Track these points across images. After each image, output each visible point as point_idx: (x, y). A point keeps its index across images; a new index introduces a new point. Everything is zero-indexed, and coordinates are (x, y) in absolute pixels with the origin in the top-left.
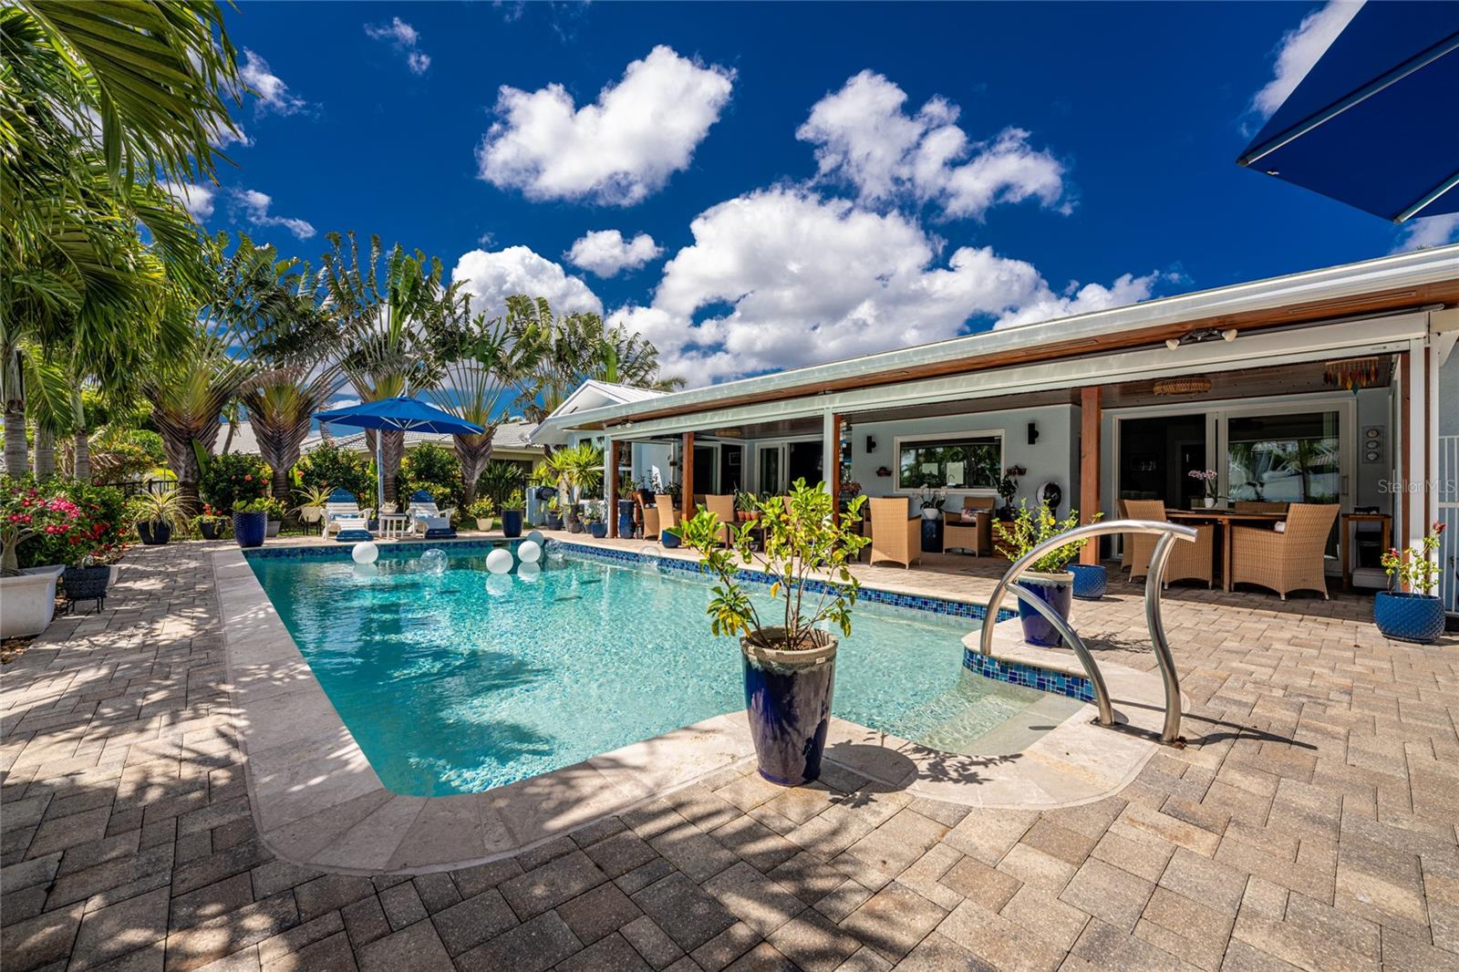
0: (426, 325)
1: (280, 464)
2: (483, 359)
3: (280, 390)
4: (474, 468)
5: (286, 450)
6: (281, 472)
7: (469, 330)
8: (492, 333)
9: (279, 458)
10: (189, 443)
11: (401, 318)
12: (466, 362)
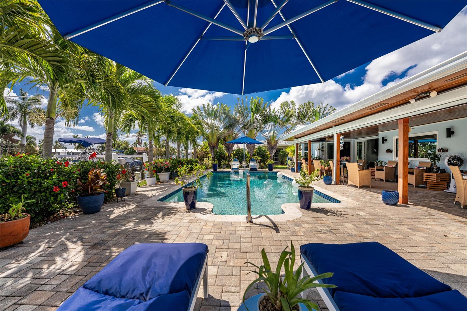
0: (260, 115)
1: (229, 153)
2: (275, 122)
3: (229, 136)
4: (272, 152)
5: (230, 149)
6: (229, 154)
7: (271, 114)
8: (277, 114)
9: (229, 151)
10: (213, 149)
11: (254, 115)
12: (270, 123)
